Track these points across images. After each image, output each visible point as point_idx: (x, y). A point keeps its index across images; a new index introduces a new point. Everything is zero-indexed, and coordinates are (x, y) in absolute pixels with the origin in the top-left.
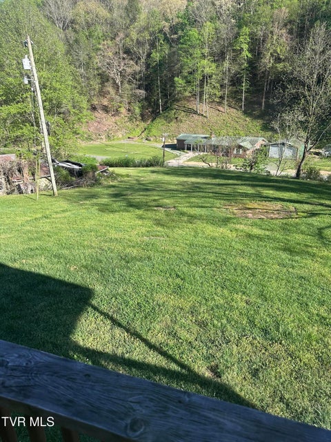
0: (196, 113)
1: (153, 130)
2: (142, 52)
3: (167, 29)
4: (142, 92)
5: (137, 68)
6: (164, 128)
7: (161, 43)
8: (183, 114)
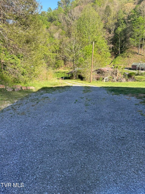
0: (138, 54)
1: (116, 62)
2: (113, 28)
3: (126, 18)
4: (112, 46)
5: (110, 35)
6: (122, 61)
7: (122, 24)
8: (131, 54)
